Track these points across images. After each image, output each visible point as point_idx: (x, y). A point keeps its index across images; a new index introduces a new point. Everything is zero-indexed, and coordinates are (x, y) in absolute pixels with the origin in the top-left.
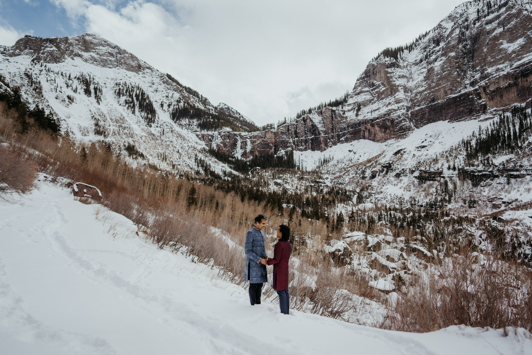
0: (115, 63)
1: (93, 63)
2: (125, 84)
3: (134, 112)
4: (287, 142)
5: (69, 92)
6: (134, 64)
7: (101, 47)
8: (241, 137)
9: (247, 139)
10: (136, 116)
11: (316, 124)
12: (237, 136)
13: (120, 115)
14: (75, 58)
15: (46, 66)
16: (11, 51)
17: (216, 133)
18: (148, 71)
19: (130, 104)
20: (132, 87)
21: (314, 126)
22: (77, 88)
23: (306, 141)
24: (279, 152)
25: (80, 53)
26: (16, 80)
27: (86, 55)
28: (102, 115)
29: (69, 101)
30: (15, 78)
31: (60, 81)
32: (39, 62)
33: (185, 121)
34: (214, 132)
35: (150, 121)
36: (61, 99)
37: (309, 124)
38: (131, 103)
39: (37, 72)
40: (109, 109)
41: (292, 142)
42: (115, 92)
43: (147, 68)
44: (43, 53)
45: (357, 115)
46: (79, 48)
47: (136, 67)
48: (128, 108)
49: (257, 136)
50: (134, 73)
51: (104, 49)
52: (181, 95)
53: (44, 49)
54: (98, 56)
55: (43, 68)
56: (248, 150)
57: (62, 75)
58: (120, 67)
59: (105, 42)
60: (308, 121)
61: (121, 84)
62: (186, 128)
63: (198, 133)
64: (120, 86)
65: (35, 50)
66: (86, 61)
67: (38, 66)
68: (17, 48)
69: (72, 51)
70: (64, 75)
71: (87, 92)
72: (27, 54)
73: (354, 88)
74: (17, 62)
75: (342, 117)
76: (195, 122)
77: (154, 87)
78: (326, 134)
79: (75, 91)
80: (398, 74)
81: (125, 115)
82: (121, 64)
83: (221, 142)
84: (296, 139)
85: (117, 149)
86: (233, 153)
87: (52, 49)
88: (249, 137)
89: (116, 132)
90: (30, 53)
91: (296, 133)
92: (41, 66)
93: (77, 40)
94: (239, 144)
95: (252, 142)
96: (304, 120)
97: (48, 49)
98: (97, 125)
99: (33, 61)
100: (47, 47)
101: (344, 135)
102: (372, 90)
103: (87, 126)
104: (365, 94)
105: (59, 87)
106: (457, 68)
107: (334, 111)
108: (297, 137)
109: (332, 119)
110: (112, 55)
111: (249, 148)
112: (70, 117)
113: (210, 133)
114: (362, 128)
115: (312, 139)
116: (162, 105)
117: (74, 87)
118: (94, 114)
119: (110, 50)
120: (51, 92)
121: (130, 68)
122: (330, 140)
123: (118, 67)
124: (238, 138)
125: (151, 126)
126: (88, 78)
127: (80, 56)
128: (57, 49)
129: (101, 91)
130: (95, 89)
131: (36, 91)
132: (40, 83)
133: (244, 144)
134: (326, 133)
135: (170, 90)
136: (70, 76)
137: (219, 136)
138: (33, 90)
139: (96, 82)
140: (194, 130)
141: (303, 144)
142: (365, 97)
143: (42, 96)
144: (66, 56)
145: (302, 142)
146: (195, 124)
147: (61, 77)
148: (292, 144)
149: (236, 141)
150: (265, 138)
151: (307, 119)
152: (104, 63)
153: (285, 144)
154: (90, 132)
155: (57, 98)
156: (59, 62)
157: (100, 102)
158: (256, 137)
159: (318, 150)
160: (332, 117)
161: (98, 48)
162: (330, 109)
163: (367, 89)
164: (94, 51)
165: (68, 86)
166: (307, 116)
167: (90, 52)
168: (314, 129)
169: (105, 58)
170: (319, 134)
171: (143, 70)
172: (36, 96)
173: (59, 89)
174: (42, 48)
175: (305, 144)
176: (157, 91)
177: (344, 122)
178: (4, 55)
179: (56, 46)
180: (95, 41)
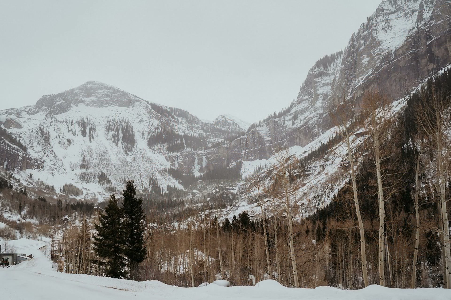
0: (110, 102)
1: (93, 106)
2: (115, 120)
3: (117, 145)
4: (240, 154)
5: (70, 136)
6: (124, 100)
7: (99, 91)
8: (198, 155)
9: (203, 156)
10: (118, 148)
11: (263, 135)
12: (195, 155)
13: (105, 149)
14: (79, 105)
15: (55, 118)
16: (33, 111)
17: (178, 154)
18: (138, 103)
19: (115, 138)
20: (120, 122)
21: (261, 138)
22: (75, 132)
23: (255, 152)
24: (230, 164)
25: (83, 99)
26: (33, 135)
27: (87, 100)
28: (91, 152)
29: (68, 144)
30: (32, 134)
31: (64, 128)
32: (50, 116)
33: (157, 146)
34: (177, 154)
35: (128, 150)
36: (62, 143)
37: (257, 136)
38: (116, 136)
39: (48, 124)
40: (98, 145)
41: (243, 153)
42: (106, 129)
43: (137, 101)
44: (54, 108)
45: (293, 124)
46: (83, 95)
47: (127, 102)
48: (113, 142)
49: (212, 152)
50: (126, 108)
51: (100, 92)
52: (161, 122)
53: (55, 104)
54: (97, 99)
55: (53, 119)
56: (204, 165)
57: (67, 122)
58: (114, 105)
59: (102, 86)
60: (256, 133)
61: (111, 121)
62: (158, 152)
63: (166, 155)
64: (111, 123)
65: (48, 106)
66: (87, 105)
67: (49, 119)
68: (37, 107)
69: (77, 99)
70: (68, 122)
71: (84, 133)
72: (43, 111)
73: (298, 98)
74: (36, 119)
75: (283, 127)
76: (165, 146)
77: (140, 117)
78: (271, 144)
79: (74, 134)
80: (323, 82)
81: (109, 148)
82: (115, 102)
83: (182, 162)
84: (246, 150)
85: (92, 178)
86: (192, 169)
87: (60, 102)
88: (204, 154)
89: (97, 165)
90: (45, 109)
91: (246, 144)
92: (52, 118)
93: (81, 89)
94: (196, 161)
95: (207, 159)
96: (253, 133)
97: (58, 103)
98: (84, 160)
99: (46, 115)
100: (57, 101)
101: (284, 143)
102: (310, 98)
103: (76, 163)
104: (305, 102)
105: (62, 133)
106: (345, 79)
107: (277, 122)
108: (247, 149)
109: (275, 129)
110: (107, 95)
111: (204, 163)
112: (65, 157)
113: (174, 154)
114: (295, 135)
115: (259, 150)
116: (143, 134)
117: (74, 131)
118: (84, 152)
119: (106, 91)
120: (56, 138)
121: (122, 104)
122: (274, 148)
123: (113, 105)
124: (196, 156)
125: (127, 155)
126: (86, 120)
127: (83, 102)
128: (64, 102)
129: (94, 130)
130: (91, 129)
131: (45, 140)
132: (49, 133)
133: (201, 161)
134: (270, 142)
135: (152, 119)
136: (72, 122)
137: (181, 156)
138: (44, 139)
139: (92, 123)
140: (164, 153)
141: (253, 154)
142: (303, 105)
143: (49, 144)
144: (72, 105)
145: (251, 153)
146: (165, 148)
147: (65, 124)
148: (243, 156)
149: (194, 159)
150: (218, 153)
151: (255, 132)
152: (101, 104)
153: (236, 156)
154: (77, 167)
155: (59, 143)
156: (66, 111)
157: (92, 140)
158: (210, 153)
159: (264, 159)
160: (275, 127)
161: (97, 92)
162: (272, 121)
163: (306, 97)
164: (94, 95)
165: (69, 131)
166: (256, 129)
167: (91, 96)
168: (261, 140)
169: (102, 99)
170: (265, 144)
171: (133, 103)
172: (44, 144)
173: (62, 135)
174: (54, 103)
175: (254, 154)
176: (141, 121)
177: (284, 131)
178: (29, 114)
179: (64, 100)
180: (95, 86)
